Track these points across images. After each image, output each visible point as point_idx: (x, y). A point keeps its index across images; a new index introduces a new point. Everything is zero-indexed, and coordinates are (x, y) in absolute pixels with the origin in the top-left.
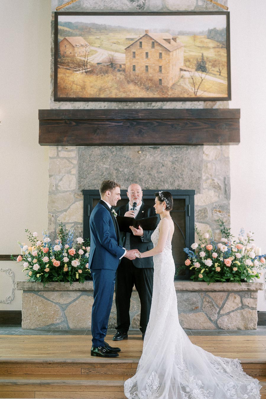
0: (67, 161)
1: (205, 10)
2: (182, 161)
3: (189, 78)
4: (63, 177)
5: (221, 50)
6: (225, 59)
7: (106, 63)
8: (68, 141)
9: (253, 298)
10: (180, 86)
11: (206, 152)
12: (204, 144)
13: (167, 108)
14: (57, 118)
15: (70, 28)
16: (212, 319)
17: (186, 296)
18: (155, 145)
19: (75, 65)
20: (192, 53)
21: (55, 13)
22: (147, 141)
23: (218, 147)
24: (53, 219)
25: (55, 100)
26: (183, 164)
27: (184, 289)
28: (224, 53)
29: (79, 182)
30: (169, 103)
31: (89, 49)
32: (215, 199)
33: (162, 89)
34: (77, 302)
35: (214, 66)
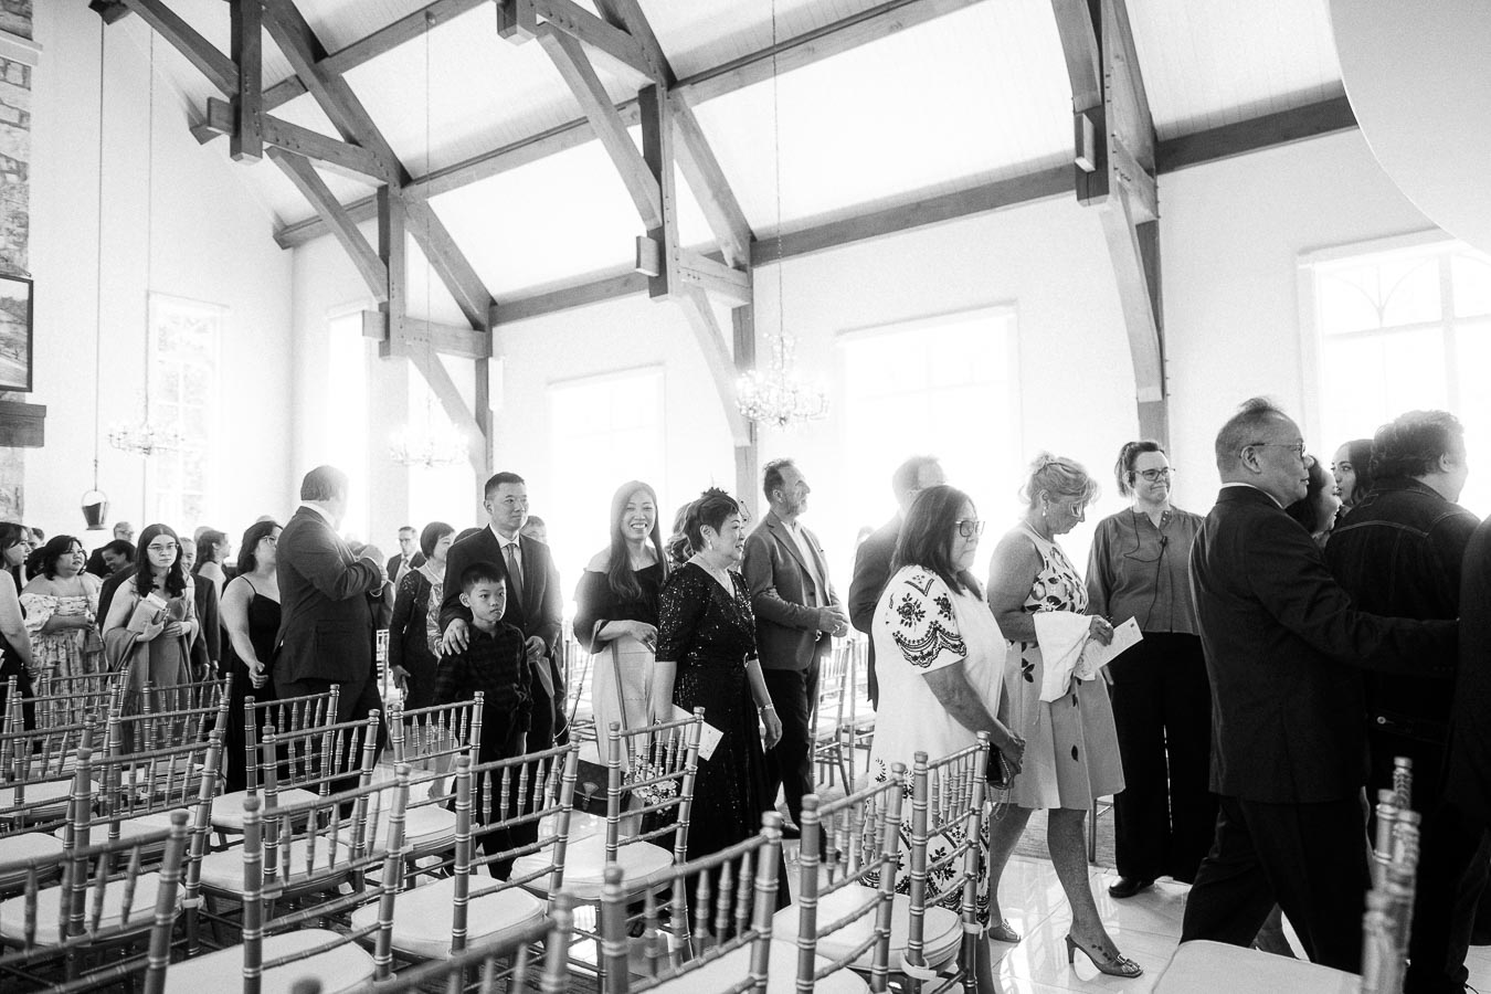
5: (19, 326)
6: (25, 340)
23: (9, 449)
35: (8, 345)
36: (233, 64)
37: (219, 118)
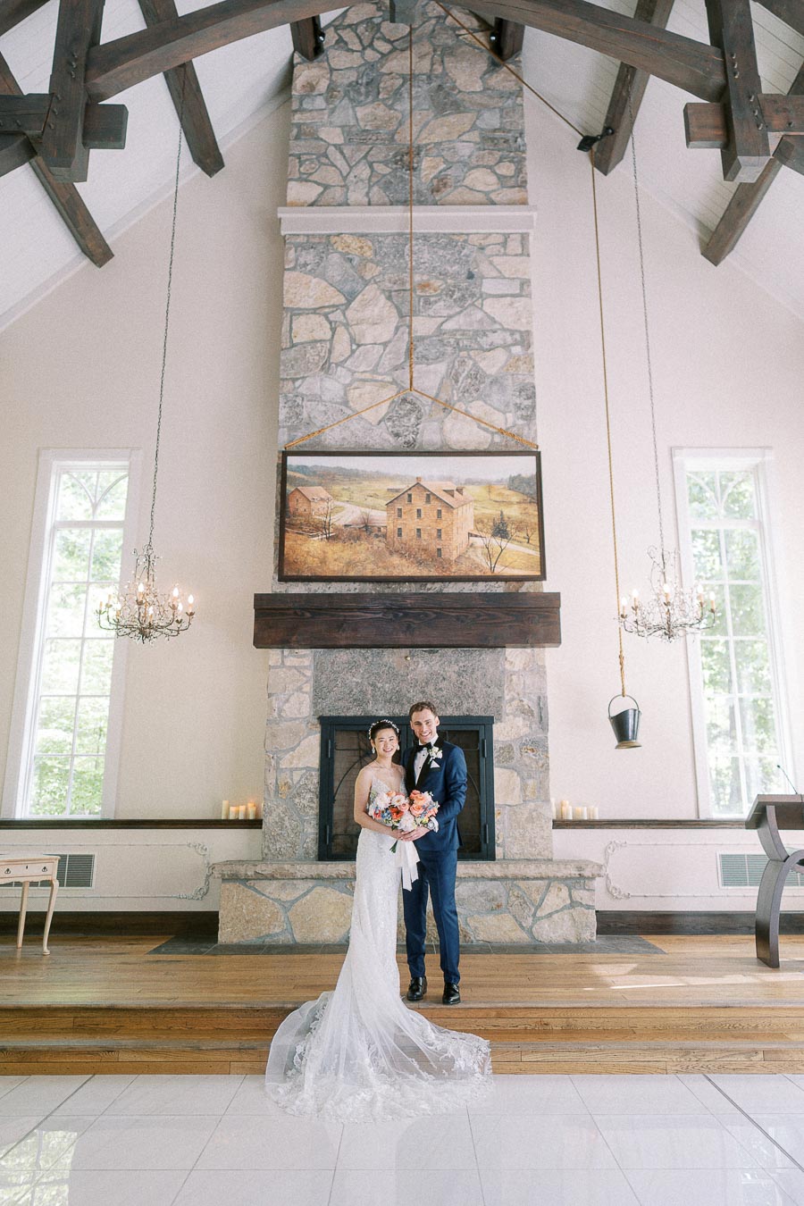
0: (296, 672)
1: (504, 449)
2: (473, 673)
3: (482, 548)
4: (290, 696)
5: (528, 506)
6: (535, 520)
7: (357, 525)
8: (298, 642)
9: (588, 890)
10: (469, 558)
11: (509, 658)
12: (506, 645)
13: (450, 592)
14: (282, 606)
15: (305, 474)
16: (524, 925)
17: (481, 886)
18: (432, 647)
19: (311, 528)
20: (487, 511)
21: (283, 452)
22: (419, 641)
23: (529, 650)
24: (273, 762)
25: (279, 580)
26: (474, 676)
27: (479, 876)
28: (533, 510)
29: (315, 704)
30: (452, 584)
31: (332, 504)
32: (525, 730)
33: (441, 563)
34: (308, 897)
35: (519, 529)
36: (714, 49)
37: (700, 127)
